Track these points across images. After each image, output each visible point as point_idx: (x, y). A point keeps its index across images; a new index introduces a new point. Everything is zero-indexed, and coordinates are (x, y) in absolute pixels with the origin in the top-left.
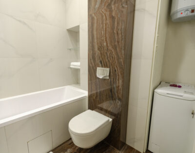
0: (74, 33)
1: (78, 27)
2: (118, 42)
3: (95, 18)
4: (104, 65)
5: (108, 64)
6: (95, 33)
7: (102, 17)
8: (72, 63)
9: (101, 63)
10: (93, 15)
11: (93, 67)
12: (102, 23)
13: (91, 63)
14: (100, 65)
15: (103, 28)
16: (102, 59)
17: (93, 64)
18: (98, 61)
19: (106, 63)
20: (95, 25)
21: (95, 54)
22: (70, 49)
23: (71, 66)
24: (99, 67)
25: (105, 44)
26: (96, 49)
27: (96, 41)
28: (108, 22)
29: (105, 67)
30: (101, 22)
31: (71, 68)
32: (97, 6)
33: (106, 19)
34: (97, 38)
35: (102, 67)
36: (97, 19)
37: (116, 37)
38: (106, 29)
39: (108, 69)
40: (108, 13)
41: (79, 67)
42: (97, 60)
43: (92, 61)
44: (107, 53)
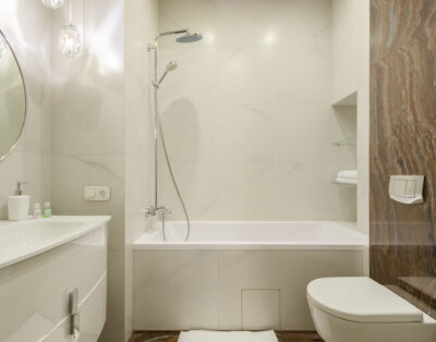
1: (355, 94)
3: (386, 67)
4: (410, 168)
5: (420, 166)
6: (385, 99)
7: (402, 60)
9: (401, 163)
10: (381, 63)
11: (380, 176)
12: (402, 74)
13: (377, 168)
14: (399, 169)
15: (404, 83)
16: (405, 154)
17: (381, 168)
18: (393, 162)
19: (415, 163)
20: (386, 83)
21: (386, 145)
22: (338, 144)
24: (396, 174)
25: (410, 118)
26: (388, 133)
27: (386, 114)
28: (417, 67)
29: (411, 174)
30: (398, 73)
31: (338, 183)
32: (389, 43)
33: (412, 62)
34: (391, 109)
35: (404, 173)
36: (390, 69)
38: (411, 83)
39: (420, 178)
40: (415, 50)
41: (354, 181)
42: (389, 158)
43: (379, 161)
44: (415, 140)
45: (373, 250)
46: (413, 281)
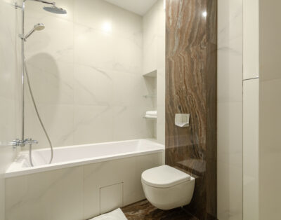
0: (150, 79)
1: (155, 72)
2: (198, 84)
3: (173, 61)
4: (184, 111)
5: (188, 109)
6: (173, 76)
7: (181, 59)
8: (148, 112)
9: (180, 109)
10: (171, 59)
11: (171, 114)
12: (181, 66)
13: (169, 110)
14: (179, 111)
15: (181, 71)
16: (181, 104)
17: (171, 110)
18: (176, 107)
19: (186, 109)
20: (173, 69)
21: (173, 99)
22: (146, 97)
23: (147, 116)
24: (178, 113)
25: (184, 87)
26: (174, 93)
27: (174, 84)
28: (186, 64)
29: (184, 113)
30: (179, 65)
31: (146, 118)
32: (175, 50)
33: (184, 61)
34: (175, 82)
35: (181, 113)
36: (175, 63)
37: (196, 79)
38: (184, 71)
39: (188, 115)
40: (186, 56)
41: (156, 117)
42: (175, 105)
43: (170, 107)
44: (186, 97)
45: (167, 150)
46: (185, 163)
